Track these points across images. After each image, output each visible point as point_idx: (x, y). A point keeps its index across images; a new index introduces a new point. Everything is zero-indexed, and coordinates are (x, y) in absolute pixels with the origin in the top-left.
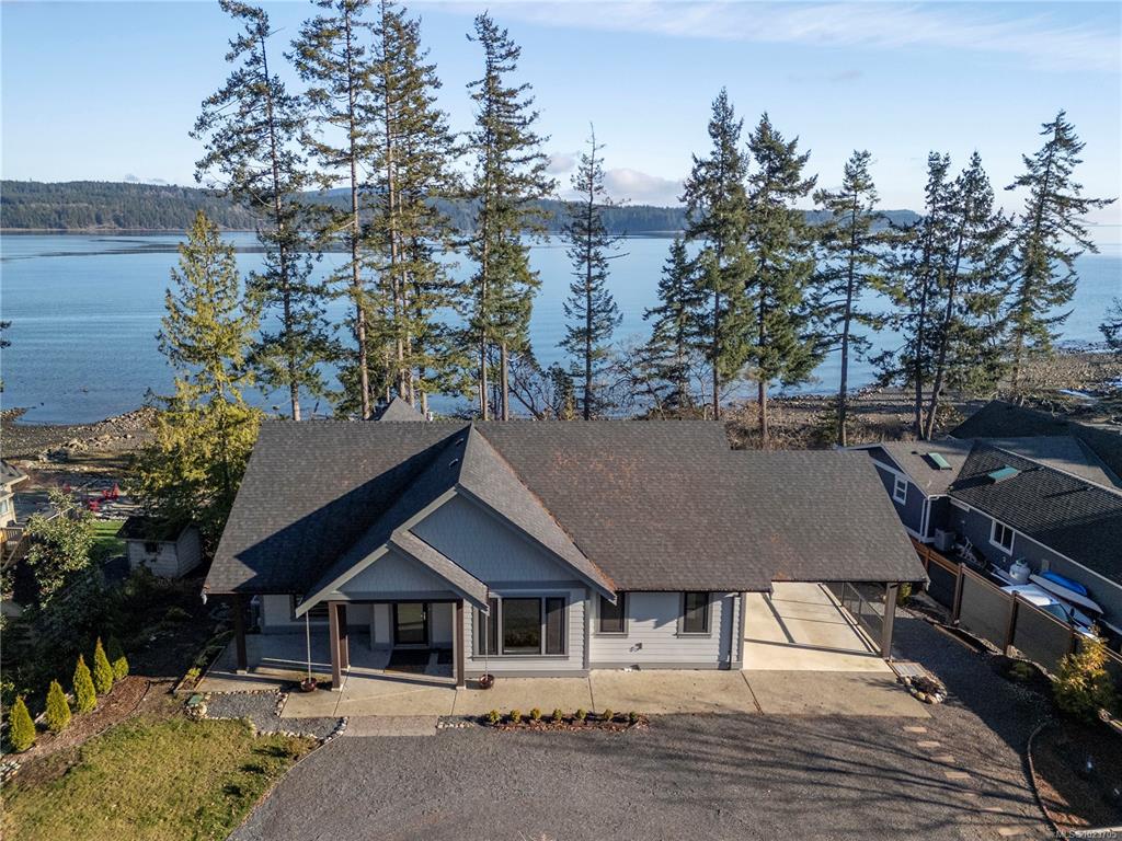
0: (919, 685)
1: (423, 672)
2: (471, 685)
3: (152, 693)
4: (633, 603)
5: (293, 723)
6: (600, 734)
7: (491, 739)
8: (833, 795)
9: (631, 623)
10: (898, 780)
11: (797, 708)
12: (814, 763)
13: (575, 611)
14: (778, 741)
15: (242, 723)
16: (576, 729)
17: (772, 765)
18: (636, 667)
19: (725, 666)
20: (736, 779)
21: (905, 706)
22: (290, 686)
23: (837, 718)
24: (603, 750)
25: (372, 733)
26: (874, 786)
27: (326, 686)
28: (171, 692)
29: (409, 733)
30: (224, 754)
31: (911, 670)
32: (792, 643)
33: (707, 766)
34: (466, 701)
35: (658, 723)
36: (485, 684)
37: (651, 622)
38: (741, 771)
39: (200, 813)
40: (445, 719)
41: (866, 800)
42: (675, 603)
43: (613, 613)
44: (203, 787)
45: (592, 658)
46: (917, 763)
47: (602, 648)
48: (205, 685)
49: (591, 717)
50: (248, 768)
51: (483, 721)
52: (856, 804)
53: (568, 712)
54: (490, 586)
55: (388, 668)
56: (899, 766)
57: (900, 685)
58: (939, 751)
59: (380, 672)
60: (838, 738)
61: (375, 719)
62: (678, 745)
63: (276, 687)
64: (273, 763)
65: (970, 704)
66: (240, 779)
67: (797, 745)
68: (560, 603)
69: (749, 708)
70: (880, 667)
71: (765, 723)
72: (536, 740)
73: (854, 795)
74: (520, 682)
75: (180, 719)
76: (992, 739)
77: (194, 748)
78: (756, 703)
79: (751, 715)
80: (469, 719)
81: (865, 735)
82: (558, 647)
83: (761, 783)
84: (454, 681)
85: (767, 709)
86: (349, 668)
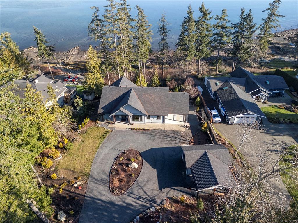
0: (187, 127)
1: (125, 122)
2: (131, 124)
3: (92, 123)
4: (151, 116)
5: (110, 128)
6: (144, 131)
7: (132, 131)
8: (167, 140)
9: (151, 118)
10: (176, 139)
11: (169, 129)
12: (167, 136)
13: (143, 117)
14: (165, 133)
15: (104, 128)
16: (142, 131)
17: (162, 136)
18: (152, 123)
19: (163, 123)
20: (158, 138)
21: (183, 129)
22: (109, 123)
23: (173, 131)
24: (144, 133)
25: (118, 130)
26: (172, 139)
27: (113, 123)
28: (95, 123)
29: (122, 130)
30: (102, 132)
31: (188, 124)
32: (174, 120)
33: (155, 136)
34: (130, 126)
35: (152, 130)
36: (132, 124)
37: (153, 118)
38: (159, 137)
39: (100, 138)
40: (127, 129)
41: (171, 140)
42: (156, 116)
43: (149, 117)
44: (100, 135)
45: (146, 121)
46: (179, 137)
48: (99, 122)
49: (144, 129)
50: (105, 133)
51: (131, 129)
52: (169, 141)
53: (141, 128)
54: (132, 114)
55: (121, 121)
56: (177, 137)
57: (184, 127)
58: (183, 135)
59: (120, 122)
60: (172, 133)
61: (119, 128)
62: (153, 133)
63: (107, 123)
64: (107, 133)
65: (191, 130)
66: (104, 134)
67: (166, 134)
68: (141, 116)
69: (163, 129)
70: (183, 124)
71: (164, 131)
72: (137, 132)
73: (170, 140)
74: (137, 124)
75: (97, 127)
76: (191, 134)
77: (99, 130)
78: (165, 128)
79: (163, 130)
80: (130, 129)
81: (175, 133)
82: (141, 120)
83: (160, 138)
84: (128, 123)
85: (165, 129)
86: (116, 121)
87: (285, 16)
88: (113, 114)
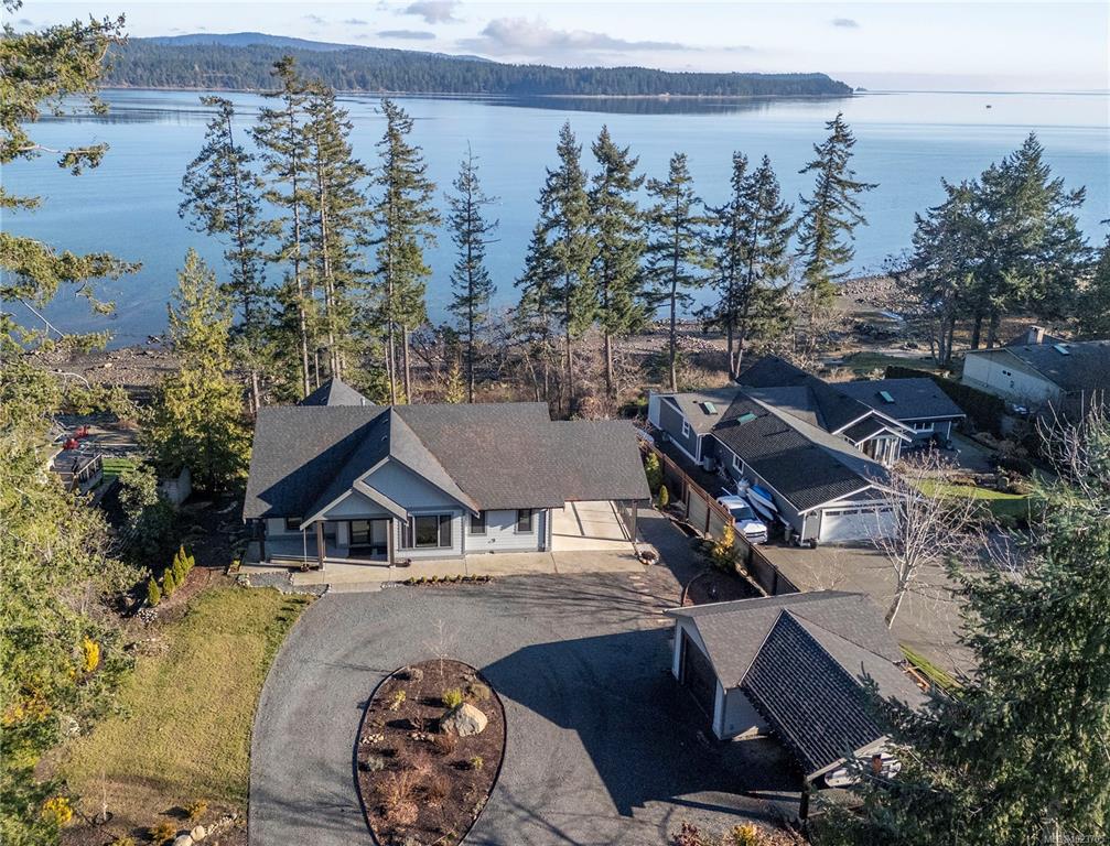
0: (647, 556)
1: (369, 559)
2: (398, 565)
3: (212, 578)
4: (490, 517)
5: (301, 588)
6: (470, 587)
7: (412, 591)
8: (583, 608)
9: (488, 528)
10: (618, 602)
11: (577, 570)
12: (579, 596)
13: (457, 522)
14: (562, 587)
15: (272, 588)
16: (457, 585)
17: (557, 598)
18: (492, 552)
19: (542, 549)
20: (536, 605)
21: (636, 566)
22: (293, 569)
23: (596, 575)
24: (471, 595)
25: (346, 591)
26: (604, 605)
27: (316, 568)
28: (225, 574)
29: (367, 590)
30: (269, 605)
31: (648, 548)
32: (583, 535)
33: (524, 600)
34: (397, 574)
35: (501, 581)
36: (406, 564)
37: (499, 527)
38: (540, 601)
39: (267, 629)
40: (386, 583)
41: (599, 610)
42: (514, 515)
43: (479, 522)
44: (263, 617)
45: (466, 548)
46: (630, 594)
47: (473, 542)
48: (243, 570)
49: (465, 579)
50: (284, 609)
51: (407, 583)
52: (593, 613)
53: (453, 577)
54: (408, 510)
55: (348, 558)
56: (620, 595)
57: (636, 556)
58: (643, 588)
59: (344, 560)
60: (595, 584)
61: (346, 585)
62: (510, 591)
63: (286, 570)
64: (298, 606)
65: (669, 565)
66: (282, 614)
67: (572, 588)
68: (447, 519)
69: (550, 571)
70: (629, 547)
71: (558, 578)
72: (435, 592)
73: (593, 609)
74: (426, 562)
75: (236, 587)
76: (673, 581)
77: (253, 600)
78: (556, 569)
79: (552, 575)
80: (399, 582)
81: (607, 582)
82: (447, 542)
83: (549, 606)
84: (388, 563)
85: (560, 571)
86: (325, 559)
87: (875, 186)
88: (319, 516)
